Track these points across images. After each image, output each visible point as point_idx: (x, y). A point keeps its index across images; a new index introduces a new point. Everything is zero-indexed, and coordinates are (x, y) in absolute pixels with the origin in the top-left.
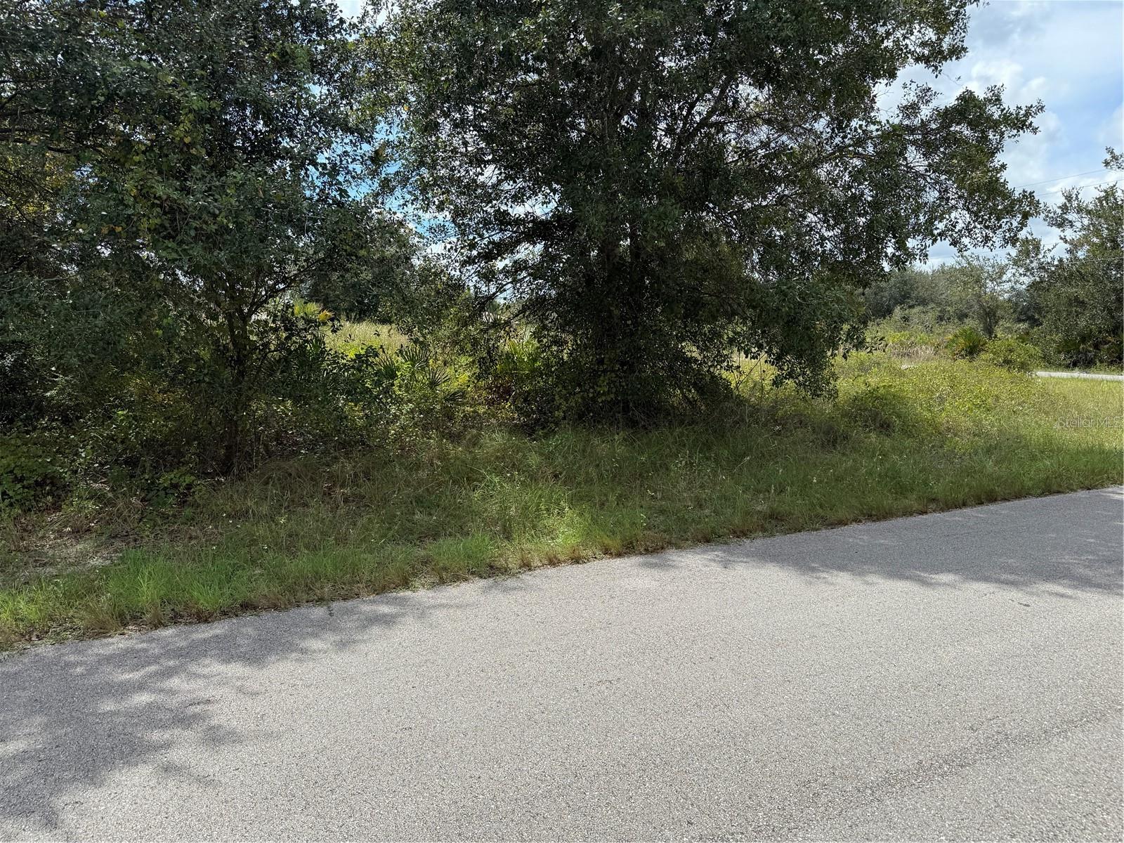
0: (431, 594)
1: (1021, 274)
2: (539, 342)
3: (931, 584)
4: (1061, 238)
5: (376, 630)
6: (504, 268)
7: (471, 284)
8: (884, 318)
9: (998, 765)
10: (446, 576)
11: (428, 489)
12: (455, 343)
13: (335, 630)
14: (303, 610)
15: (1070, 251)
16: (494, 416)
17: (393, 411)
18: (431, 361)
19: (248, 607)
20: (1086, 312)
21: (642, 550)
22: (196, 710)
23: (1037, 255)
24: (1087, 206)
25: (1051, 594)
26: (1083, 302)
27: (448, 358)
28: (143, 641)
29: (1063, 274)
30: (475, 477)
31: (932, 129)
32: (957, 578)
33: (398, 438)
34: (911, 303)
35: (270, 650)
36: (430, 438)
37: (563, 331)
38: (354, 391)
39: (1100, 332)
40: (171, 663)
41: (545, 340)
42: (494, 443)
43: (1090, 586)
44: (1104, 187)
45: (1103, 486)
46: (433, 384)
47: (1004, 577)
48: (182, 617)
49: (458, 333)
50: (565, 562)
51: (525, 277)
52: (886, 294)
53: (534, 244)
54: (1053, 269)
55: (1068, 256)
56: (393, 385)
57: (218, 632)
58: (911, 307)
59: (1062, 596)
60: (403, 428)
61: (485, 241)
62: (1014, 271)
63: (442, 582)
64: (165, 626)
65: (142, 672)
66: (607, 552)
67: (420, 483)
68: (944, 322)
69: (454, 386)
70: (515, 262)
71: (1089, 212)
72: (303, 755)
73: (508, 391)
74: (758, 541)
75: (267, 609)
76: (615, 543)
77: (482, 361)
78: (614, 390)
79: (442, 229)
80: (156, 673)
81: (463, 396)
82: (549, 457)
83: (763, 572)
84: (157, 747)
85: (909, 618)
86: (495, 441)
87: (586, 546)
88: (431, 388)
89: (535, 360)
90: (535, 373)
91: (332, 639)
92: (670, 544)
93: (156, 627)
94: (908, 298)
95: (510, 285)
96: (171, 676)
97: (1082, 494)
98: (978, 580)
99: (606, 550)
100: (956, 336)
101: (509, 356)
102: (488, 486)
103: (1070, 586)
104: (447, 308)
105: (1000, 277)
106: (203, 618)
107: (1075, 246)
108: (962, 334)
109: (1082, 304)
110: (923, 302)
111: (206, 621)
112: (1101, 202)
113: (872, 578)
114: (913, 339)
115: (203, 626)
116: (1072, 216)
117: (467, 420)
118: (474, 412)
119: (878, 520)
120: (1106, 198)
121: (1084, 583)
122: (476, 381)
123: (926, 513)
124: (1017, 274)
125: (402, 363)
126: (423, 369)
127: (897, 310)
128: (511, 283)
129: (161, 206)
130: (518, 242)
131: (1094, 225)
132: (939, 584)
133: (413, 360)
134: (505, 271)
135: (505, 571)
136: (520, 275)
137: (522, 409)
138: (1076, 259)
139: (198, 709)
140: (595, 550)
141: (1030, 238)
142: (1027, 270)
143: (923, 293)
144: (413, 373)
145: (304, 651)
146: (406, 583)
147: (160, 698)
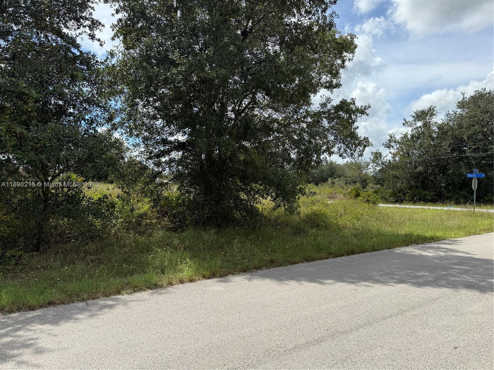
0: (129, 296)
1: (375, 166)
2: (180, 192)
3: (324, 284)
4: (389, 152)
5: (106, 310)
6: (165, 161)
7: (151, 168)
8: (325, 183)
9: (333, 341)
10: (136, 289)
11: (129, 256)
12: (142, 192)
13: (89, 311)
14: (75, 304)
15: (393, 157)
16: (159, 224)
17: (114, 222)
18: (131, 200)
19: (51, 303)
20: (400, 181)
21: (218, 275)
22: (32, 342)
23: (380, 158)
24: (398, 140)
25: (365, 286)
26: (398, 177)
27: (139, 199)
28: (5, 318)
29: (390, 166)
30: (150, 250)
31: (332, 113)
32: (334, 281)
33: (116, 234)
34: (335, 177)
35: (62, 319)
36: (130, 234)
37: (191, 187)
38: (97, 214)
39: (405, 189)
40: (19, 326)
41: (183, 191)
42: (159, 235)
43: (379, 283)
44: (404, 133)
45: (394, 248)
46: (132, 210)
47: (350, 280)
48: (22, 309)
49: (144, 188)
50: (186, 282)
51: (174, 165)
52: (325, 173)
53: (179, 151)
54: (387, 164)
55: (392, 159)
56: (114, 211)
57: (38, 313)
58: (335, 178)
59: (369, 286)
60: (119, 229)
61: (157, 150)
62: (372, 165)
63: (135, 291)
64: (14, 312)
65: (6, 330)
66: (205, 277)
67: (126, 253)
68: (348, 185)
69: (142, 211)
70: (170, 159)
71: (399, 143)
72: (78, 354)
73: (167, 213)
74: (264, 271)
75: (60, 304)
76: (207, 273)
77: (154, 200)
78: (211, 212)
79: (138, 145)
80: (13, 330)
81: (146, 215)
82: (183, 241)
83: (264, 282)
84: (16, 356)
85: (314, 296)
86: (160, 234)
87: (196, 275)
88: (131, 212)
89: (178, 200)
90: (178, 205)
91: (88, 314)
92: (230, 273)
93: (11, 313)
94: (334, 174)
95: (168, 168)
96: (20, 330)
97: (386, 251)
98: (341, 282)
99: (204, 276)
100: (352, 190)
101: (167, 198)
102: (156, 253)
103: (372, 283)
104: (139, 178)
105: (367, 167)
106: (32, 308)
107: (394, 155)
108: (354, 189)
109: (398, 178)
110: (340, 176)
111: (33, 310)
112: (403, 139)
113: (303, 282)
114: (335, 191)
115: (32, 312)
116: (393, 144)
117: (147, 226)
118: (151, 222)
119: (310, 261)
120: (405, 137)
121: (378, 282)
122: (152, 209)
123: (328, 259)
124: (374, 166)
125: (118, 201)
126: (128, 203)
127: (330, 180)
128: (168, 167)
129: (16, 136)
130: (172, 151)
131: (401, 147)
132: (327, 284)
133: (123, 200)
134: (166, 162)
135: (161, 287)
136: (172, 164)
137: (172, 221)
138: (395, 160)
139: (32, 341)
140: (199, 277)
141: (378, 152)
142: (377, 164)
143: (339, 173)
144: (123, 206)
145: (77, 319)
146: (119, 293)
147: (16, 339)
